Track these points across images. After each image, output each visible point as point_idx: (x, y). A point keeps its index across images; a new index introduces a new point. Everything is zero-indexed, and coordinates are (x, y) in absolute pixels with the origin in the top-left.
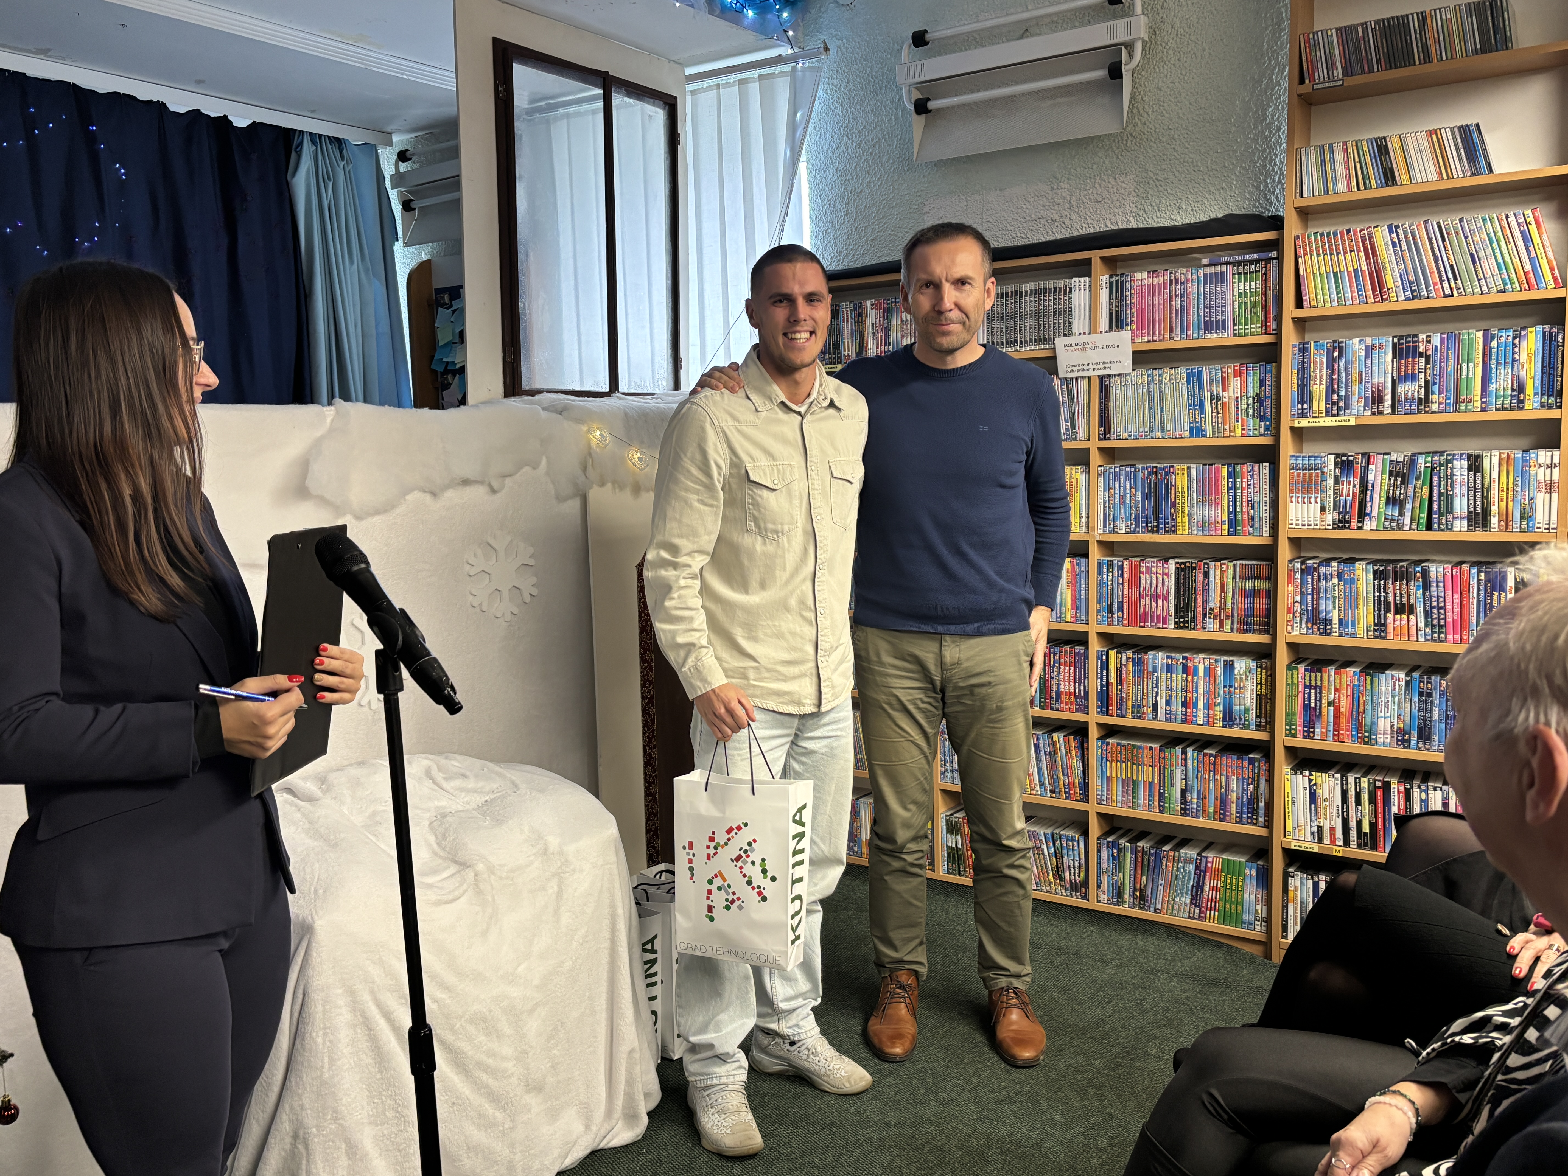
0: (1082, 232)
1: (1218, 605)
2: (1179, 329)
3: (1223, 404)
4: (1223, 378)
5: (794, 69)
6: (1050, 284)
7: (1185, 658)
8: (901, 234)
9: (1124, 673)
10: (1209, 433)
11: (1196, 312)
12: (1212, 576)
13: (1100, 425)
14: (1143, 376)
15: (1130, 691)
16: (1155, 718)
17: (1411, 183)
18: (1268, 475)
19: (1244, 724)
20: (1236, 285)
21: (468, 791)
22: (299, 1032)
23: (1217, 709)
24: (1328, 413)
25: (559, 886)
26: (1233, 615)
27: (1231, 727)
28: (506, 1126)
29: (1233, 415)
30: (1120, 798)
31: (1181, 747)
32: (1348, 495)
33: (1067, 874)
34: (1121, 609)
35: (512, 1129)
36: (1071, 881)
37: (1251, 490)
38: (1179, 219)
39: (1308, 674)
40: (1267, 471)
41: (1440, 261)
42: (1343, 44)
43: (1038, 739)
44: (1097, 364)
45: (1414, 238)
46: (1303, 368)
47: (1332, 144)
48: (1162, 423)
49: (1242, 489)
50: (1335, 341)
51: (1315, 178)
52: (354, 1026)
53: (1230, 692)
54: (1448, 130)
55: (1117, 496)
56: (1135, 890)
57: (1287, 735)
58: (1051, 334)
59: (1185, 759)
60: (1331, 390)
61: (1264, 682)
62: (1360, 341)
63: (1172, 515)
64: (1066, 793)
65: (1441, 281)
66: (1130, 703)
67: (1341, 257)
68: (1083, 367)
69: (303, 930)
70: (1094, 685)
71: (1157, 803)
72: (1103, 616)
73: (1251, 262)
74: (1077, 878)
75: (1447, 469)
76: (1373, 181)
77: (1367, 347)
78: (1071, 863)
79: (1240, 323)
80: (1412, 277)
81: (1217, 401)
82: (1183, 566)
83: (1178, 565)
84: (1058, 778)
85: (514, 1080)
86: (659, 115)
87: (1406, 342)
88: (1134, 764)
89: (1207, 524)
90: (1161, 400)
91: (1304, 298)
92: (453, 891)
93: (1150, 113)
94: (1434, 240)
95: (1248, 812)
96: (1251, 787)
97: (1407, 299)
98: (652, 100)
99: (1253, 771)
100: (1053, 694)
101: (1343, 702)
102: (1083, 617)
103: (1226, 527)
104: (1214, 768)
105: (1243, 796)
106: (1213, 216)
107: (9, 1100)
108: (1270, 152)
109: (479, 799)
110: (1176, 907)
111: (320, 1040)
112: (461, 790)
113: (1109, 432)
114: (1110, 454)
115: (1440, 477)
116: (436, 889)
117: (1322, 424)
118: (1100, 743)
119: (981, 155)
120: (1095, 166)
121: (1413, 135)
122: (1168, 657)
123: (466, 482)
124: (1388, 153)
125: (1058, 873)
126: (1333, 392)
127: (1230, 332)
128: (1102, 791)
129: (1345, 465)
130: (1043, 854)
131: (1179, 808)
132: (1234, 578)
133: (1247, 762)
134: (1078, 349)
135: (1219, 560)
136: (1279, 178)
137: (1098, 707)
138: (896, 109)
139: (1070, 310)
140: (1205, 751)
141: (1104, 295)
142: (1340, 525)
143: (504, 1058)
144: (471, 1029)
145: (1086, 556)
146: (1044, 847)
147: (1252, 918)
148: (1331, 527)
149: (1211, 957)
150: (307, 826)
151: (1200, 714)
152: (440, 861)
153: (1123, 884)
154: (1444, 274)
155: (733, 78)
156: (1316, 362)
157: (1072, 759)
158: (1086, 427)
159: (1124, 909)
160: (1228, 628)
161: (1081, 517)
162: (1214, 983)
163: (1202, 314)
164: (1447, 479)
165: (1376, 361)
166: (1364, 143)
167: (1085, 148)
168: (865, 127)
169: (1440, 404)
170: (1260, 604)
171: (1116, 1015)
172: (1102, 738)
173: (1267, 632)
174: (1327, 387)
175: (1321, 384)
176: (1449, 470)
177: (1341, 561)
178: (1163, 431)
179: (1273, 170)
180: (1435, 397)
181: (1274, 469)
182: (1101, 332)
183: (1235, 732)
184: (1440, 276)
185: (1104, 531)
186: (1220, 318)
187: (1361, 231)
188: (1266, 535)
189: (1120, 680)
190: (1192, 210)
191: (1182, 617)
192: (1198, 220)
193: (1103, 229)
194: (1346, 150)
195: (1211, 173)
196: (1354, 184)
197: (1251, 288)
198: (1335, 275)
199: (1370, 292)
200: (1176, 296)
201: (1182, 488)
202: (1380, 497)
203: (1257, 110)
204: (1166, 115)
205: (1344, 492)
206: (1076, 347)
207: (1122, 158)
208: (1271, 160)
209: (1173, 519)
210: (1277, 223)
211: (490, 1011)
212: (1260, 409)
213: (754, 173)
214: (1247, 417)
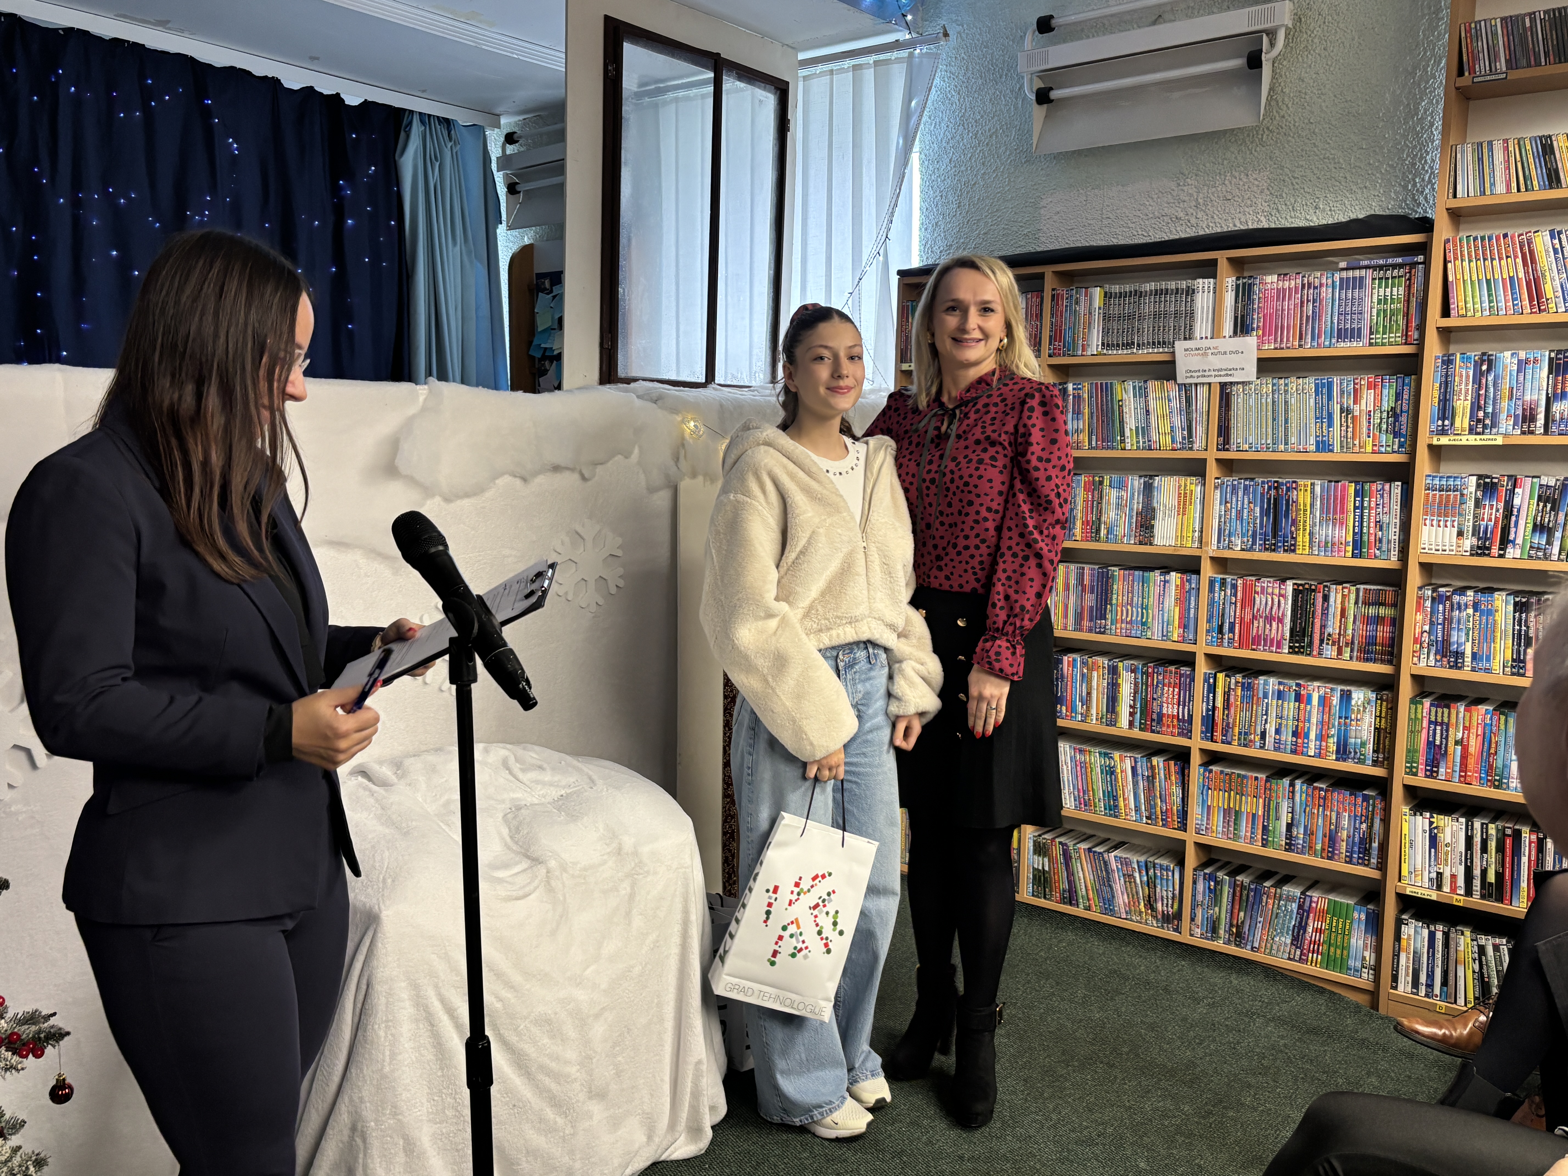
0: (1208, 232)
1: (1337, 631)
2: (1309, 336)
3: (1354, 417)
4: (1355, 390)
5: (911, 55)
6: (1172, 285)
7: (1298, 685)
8: (1015, 229)
9: (1232, 698)
10: (1337, 448)
11: (1329, 319)
12: (1332, 600)
13: (1219, 435)
14: (1267, 385)
15: (1239, 717)
16: (1262, 747)
18: (1399, 495)
19: (1359, 759)
20: (1375, 291)
21: (544, 784)
22: (361, 1023)
23: (1331, 740)
24: (1472, 431)
25: (632, 887)
26: (1353, 643)
27: (1344, 760)
28: (567, 1132)
29: (1365, 430)
30: (1220, 829)
31: (1288, 779)
32: (1490, 520)
33: (1159, 904)
34: (1232, 630)
35: (573, 1135)
36: (1163, 912)
37: (1380, 510)
38: (1315, 219)
39: (1433, 709)
40: (1399, 491)
42: (1508, 34)
43: (1136, 762)
44: (1218, 371)
46: (1446, 383)
47: (1491, 141)
48: (1286, 435)
49: (1370, 508)
50: (1483, 354)
51: (1471, 177)
52: (416, 1021)
53: (1345, 724)
55: (1234, 511)
56: (1231, 925)
57: (1406, 773)
58: (1171, 337)
59: (1293, 792)
60: (1477, 406)
61: (1383, 715)
62: (1512, 355)
63: (1292, 533)
64: (1162, 820)
66: (1237, 730)
67: (1493, 264)
68: (1204, 373)
69: (369, 919)
70: (1199, 708)
71: (1259, 837)
72: (1212, 637)
73: (1394, 266)
74: (1170, 909)
76: (1536, 183)
77: (1520, 361)
78: (1165, 894)
79: (1377, 332)
81: (1347, 415)
82: (1301, 588)
83: (1296, 587)
84: (1155, 804)
85: (577, 1086)
86: (769, 99)
87: (1565, 357)
88: (1237, 793)
89: (1330, 545)
90: (1286, 411)
91: (1452, 306)
92: (524, 887)
93: (1290, 105)
95: (1360, 852)
96: (1364, 826)
98: (763, 85)
99: (1367, 808)
100: (1155, 716)
101: (1472, 742)
102: (1191, 637)
103: (1350, 548)
104: (1324, 803)
105: (1354, 835)
106: (1353, 216)
107: (64, 1079)
108: (1421, 150)
109: (555, 793)
110: (1275, 947)
111: (382, 1033)
112: (537, 782)
113: (1228, 444)
114: (1228, 466)
116: (505, 884)
117: (1464, 442)
118: (1202, 770)
119: (1103, 147)
120: (1225, 162)
122: (1280, 683)
123: (557, 468)
124: (1553, 153)
125: (1150, 904)
126: (1479, 408)
127: (1366, 341)
128: (1202, 820)
129: (1488, 487)
130: (1135, 882)
131: (1283, 843)
132: (1356, 603)
133: (1360, 799)
134: (1199, 354)
135: (1340, 583)
136: (1430, 177)
137: (1202, 732)
138: (1016, 98)
139: (1192, 313)
140: (1315, 785)
141: (1229, 298)
142: (1479, 552)
143: (567, 1062)
144: (536, 1031)
145: (1197, 572)
146: (1137, 875)
147: (1358, 964)
148: (1468, 554)
149: (1312, 1002)
150: (379, 812)
151: (1312, 745)
152: (513, 855)
153: (1219, 918)
155: (848, 63)
156: (1461, 376)
157: (1172, 784)
158: (1204, 436)
159: (1219, 945)
160: (1347, 655)
161: (1194, 531)
162: (1314, 1031)
163: (1336, 321)
165: (1529, 377)
166: (1528, 142)
167: (1216, 143)
168: (982, 117)
170: (1383, 632)
171: (1208, 1059)
172: (1205, 764)
173: (1390, 662)
174: (1472, 403)
175: (1466, 400)
177: (1477, 590)
178: (1286, 444)
179: (1424, 168)
181: (1407, 489)
182: (1225, 337)
183: (1350, 766)
185: (1218, 547)
186: (1355, 326)
187: (1518, 236)
188: (1394, 558)
189: (1227, 705)
190: (1330, 210)
191: (1297, 642)
192: (1336, 221)
193: (1231, 228)
194: (1506, 149)
195: (1354, 171)
196: (1514, 185)
197: (1392, 295)
198: (1488, 282)
199: (1526, 302)
200: (1308, 301)
201: (1305, 505)
202: (1526, 523)
203: (1408, 104)
204: (1308, 108)
205: (1486, 516)
206: (1197, 352)
207: (1256, 154)
208: (1422, 158)
209: (1292, 538)
210: (1426, 225)
211: (556, 1014)
212: (1395, 424)
213: (865, 162)
214: (1380, 432)
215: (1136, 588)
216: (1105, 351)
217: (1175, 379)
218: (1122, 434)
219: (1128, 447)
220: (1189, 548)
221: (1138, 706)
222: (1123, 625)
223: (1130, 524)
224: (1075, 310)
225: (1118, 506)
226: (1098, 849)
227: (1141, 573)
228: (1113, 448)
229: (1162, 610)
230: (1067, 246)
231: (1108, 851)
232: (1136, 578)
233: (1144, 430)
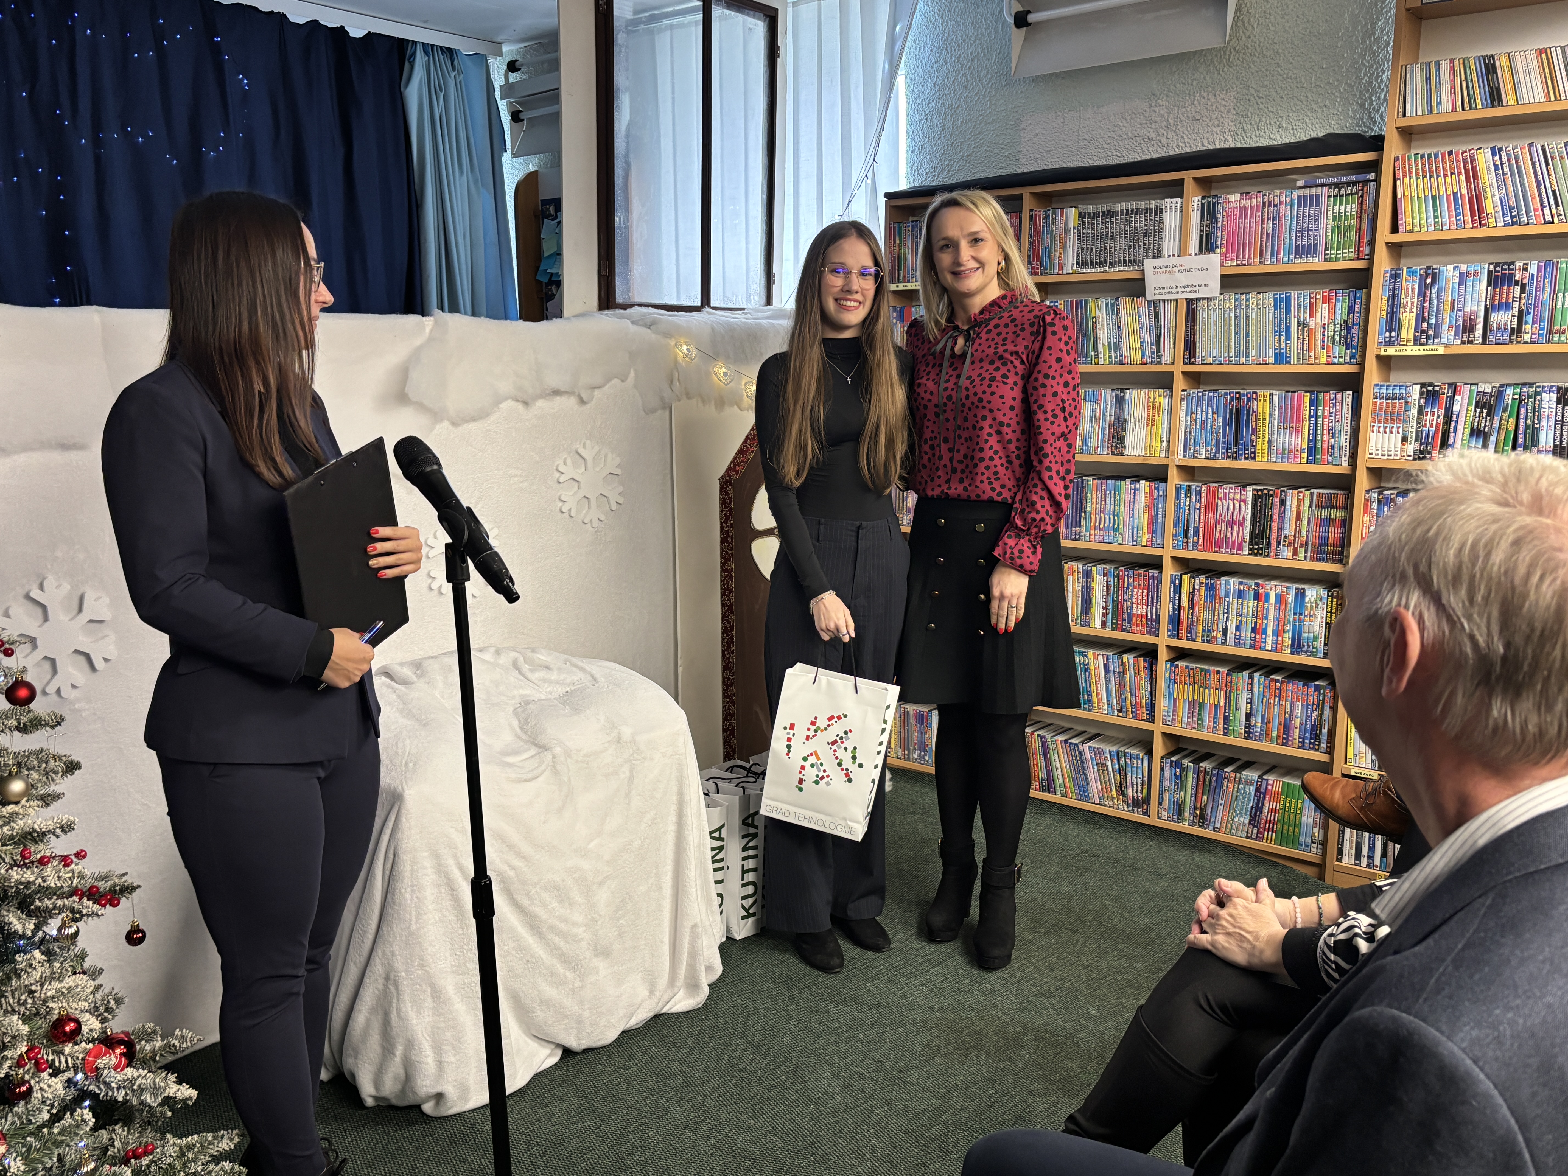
0: (1178, 152)
1: (1293, 534)
2: (1269, 253)
3: (1310, 330)
4: (1311, 304)
6: (1142, 205)
7: (1257, 584)
8: (996, 151)
9: (1196, 597)
10: (1294, 360)
11: (1287, 236)
12: (1288, 504)
13: (1186, 349)
14: (1230, 300)
15: (1202, 616)
16: (1224, 643)
17: (1518, 104)
18: (1350, 404)
19: (1311, 652)
20: (1330, 208)
21: (550, 682)
22: (391, 885)
23: (1286, 635)
24: (1416, 342)
25: (631, 772)
26: (1307, 544)
27: (1298, 653)
28: (576, 985)
29: (1319, 342)
30: (1185, 719)
31: (1248, 672)
32: (1432, 426)
33: (1130, 790)
34: (1196, 533)
35: (582, 987)
36: (1133, 797)
37: (1333, 418)
38: (1278, 138)
40: (1350, 400)
41: (1543, 187)
43: (1108, 659)
44: (1185, 287)
45: (1517, 162)
46: (1394, 296)
47: (1439, 61)
48: (1247, 349)
49: (1324, 417)
50: (1428, 268)
51: (1419, 96)
52: (439, 886)
53: (1300, 619)
54: (1559, 49)
55: (1199, 421)
56: (1195, 808)
58: (1141, 255)
59: (1252, 684)
60: (1421, 318)
61: (1334, 611)
62: (1455, 268)
63: (1252, 441)
64: (1132, 712)
65: (1543, 207)
66: (1200, 628)
67: (1441, 180)
68: (1171, 290)
69: (395, 797)
70: (1166, 608)
71: (1221, 726)
72: (1178, 541)
73: (1349, 184)
74: (1139, 794)
75: (1535, 401)
76: (1479, 101)
77: (1461, 275)
78: (1135, 780)
79: (1332, 248)
80: (1512, 203)
81: (1304, 328)
82: (1260, 493)
83: (1255, 492)
84: (1126, 698)
85: (584, 944)
86: (759, 27)
87: (1503, 270)
88: (1201, 686)
89: (1286, 452)
90: (1247, 325)
91: (1400, 222)
92: (533, 771)
93: (1255, 26)
94: (1537, 165)
95: (1311, 738)
96: (1315, 713)
97: (1506, 225)
98: (752, 13)
99: (1318, 697)
100: (1125, 616)
102: (1158, 542)
103: (1305, 455)
104: (1279, 694)
105: (1306, 722)
106: (1314, 135)
107: (138, 925)
108: (1377, 68)
109: (560, 690)
110: (1234, 827)
111: (408, 896)
112: (545, 680)
113: (1194, 357)
114: (1195, 379)
115: (1527, 410)
116: (516, 769)
117: (1409, 353)
118: (1168, 665)
119: (1082, 69)
121: (1522, 53)
122: (1240, 583)
123: (557, 393)
124: (1495, 72)
125: (1121, 790)
126: (1424, 320)
127: (1322, 257)
128: (1168, 712)
129: (1430, 395)
130: (1107, 770)
131: (1243, 731)
132: (1310, 506)
133: (1313, 689)
134: (1166, 272)
135: (1296, 488)
136: (1385, 95)
137: (1169, 630)
138: (996, 22)
139: (1161, 231)
140: (1272, 677)
141: (1195, 217)
142: (1421, 456)
143: (575, 924)
144: (546, 896)
145: (1165, 480)
146: (1109, 763)
147: (1309, 840)
148: (1411, 458)
150: (401, 706)
151: (1269, 640)
152: (522, 743)
153: (1184, 802)
154: (1545, 200)
156: (1408, 289)
157: (1140, 680)
158: (1171, 351)
159: (1183, 827)
160: (1301, 556)
161: (1162, 441)
163: (1294, 238)
164: (1534, 411)
165: (1469, 289)
166: (1472, 62)
167: (1186, 63)
168: (964, 40)
169: (1532, 334)
170: (1334, 533)
172: (1171, 661)
173: (1340, 561)
174: (1417, 315)
175: (1411, 312)
176: (1537, 403)
178: (1247, 356)
179: (1379, 87)
180: (1527, 327)
181: (1358, 398)
182: (1191, 255)
183: (1303, 659)
184: (1542, 202)
185: (1184, 457)
186: (1311, 242)
187: (1463, 153)
188: (1345, 464)
189: (1192, 604)
190: (1293, 129)
191: (1256, 544)
192: (1298, 140)
193: (1200, 148)
194: (1452, 69)
195: (1315, 90)
196: (1459, 104)
197: (1346, 212)
198: (1434, 198)
199: (1468, 217)
200: (1268, 219)
201: (1264, 415)
202: (1464, 428)
203: (1366, 24)
204: (1272, 28)
205: (1428, 423)
206: (1164, 270)
207: (1223, 74)
208: (1378, 77)
209: (1253, 446)
210: (1377, 143)
211: (563, 881)
212: (1347, 336)
213: (852, 87)
214: (1334, 344)
215: (1108, 496)
216: (1080, 270)
217: (1144, 295)
218: (1096, 350)
219: (1101, 362)
220: (1158, 457)
221: (1110, 607)
222: (1096, 532)
223: (1103, 435)
224: (1052, 230)
225: (1093, 419)
226: (1073, 741)
227: (1113, 482)
228: (1087, 364)
229: (1133, 517)
230: (1046, 168)
231: (1083, 742)
232: (1109, 487)
233: (1116, 345)
